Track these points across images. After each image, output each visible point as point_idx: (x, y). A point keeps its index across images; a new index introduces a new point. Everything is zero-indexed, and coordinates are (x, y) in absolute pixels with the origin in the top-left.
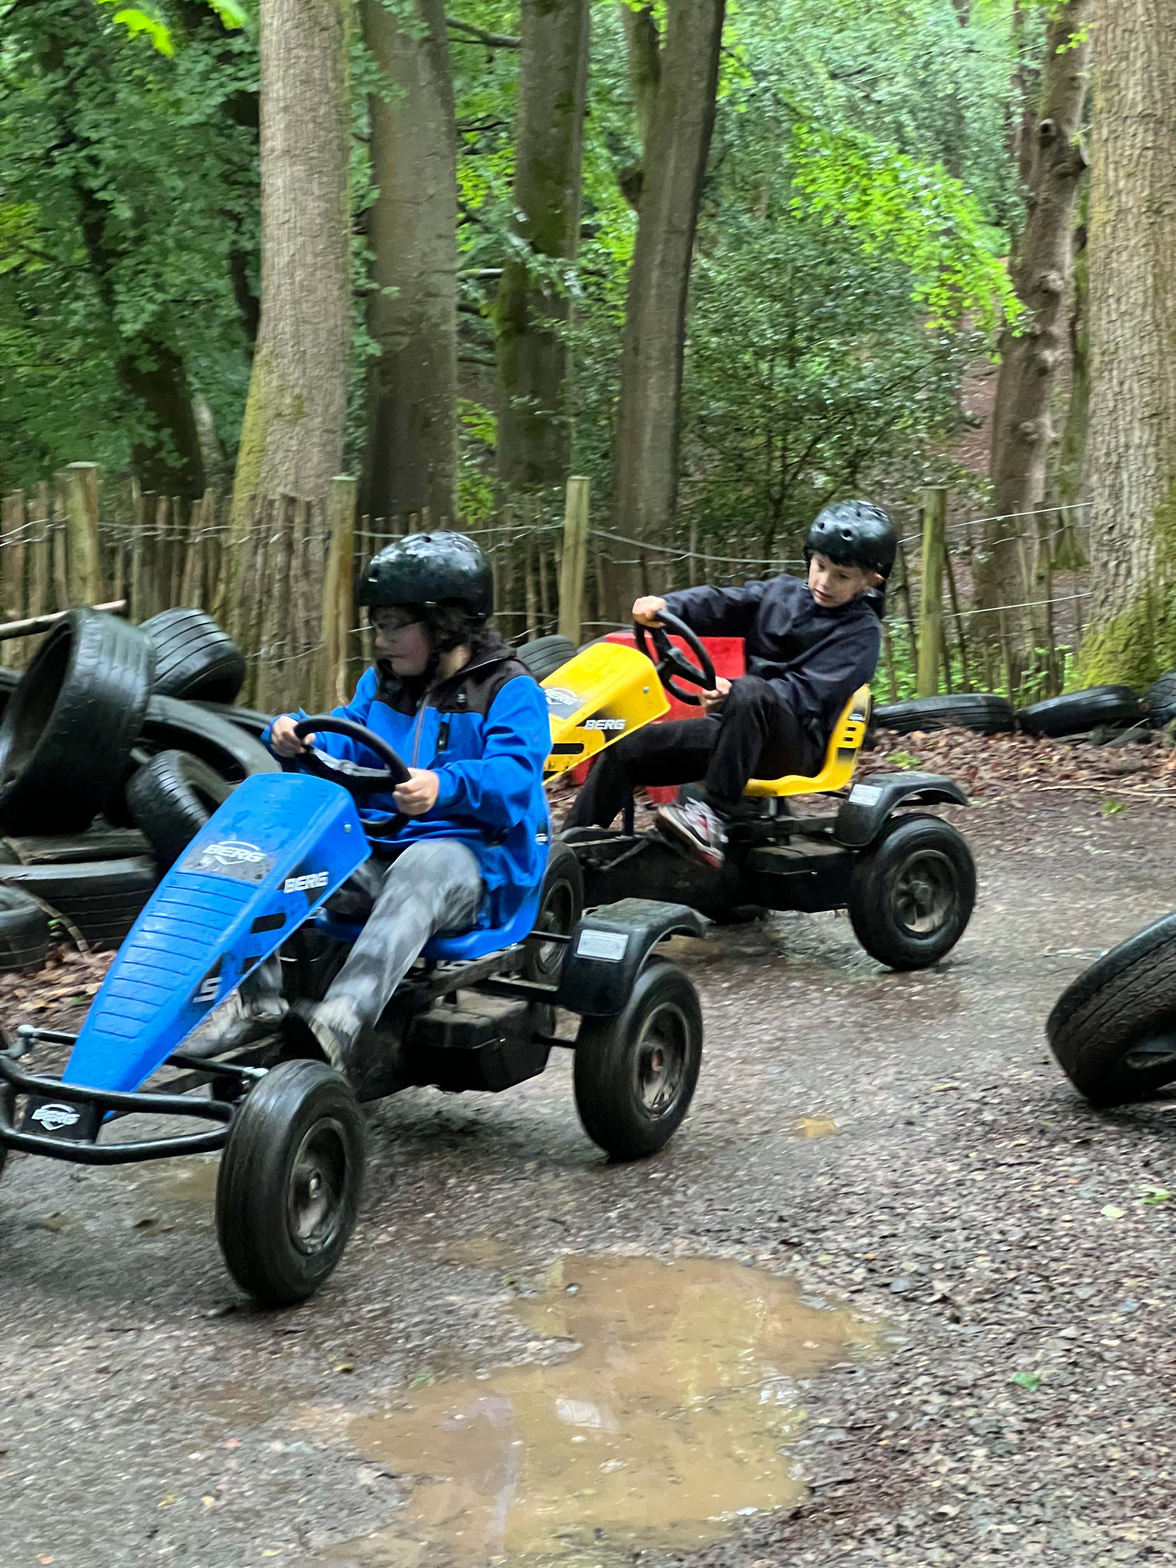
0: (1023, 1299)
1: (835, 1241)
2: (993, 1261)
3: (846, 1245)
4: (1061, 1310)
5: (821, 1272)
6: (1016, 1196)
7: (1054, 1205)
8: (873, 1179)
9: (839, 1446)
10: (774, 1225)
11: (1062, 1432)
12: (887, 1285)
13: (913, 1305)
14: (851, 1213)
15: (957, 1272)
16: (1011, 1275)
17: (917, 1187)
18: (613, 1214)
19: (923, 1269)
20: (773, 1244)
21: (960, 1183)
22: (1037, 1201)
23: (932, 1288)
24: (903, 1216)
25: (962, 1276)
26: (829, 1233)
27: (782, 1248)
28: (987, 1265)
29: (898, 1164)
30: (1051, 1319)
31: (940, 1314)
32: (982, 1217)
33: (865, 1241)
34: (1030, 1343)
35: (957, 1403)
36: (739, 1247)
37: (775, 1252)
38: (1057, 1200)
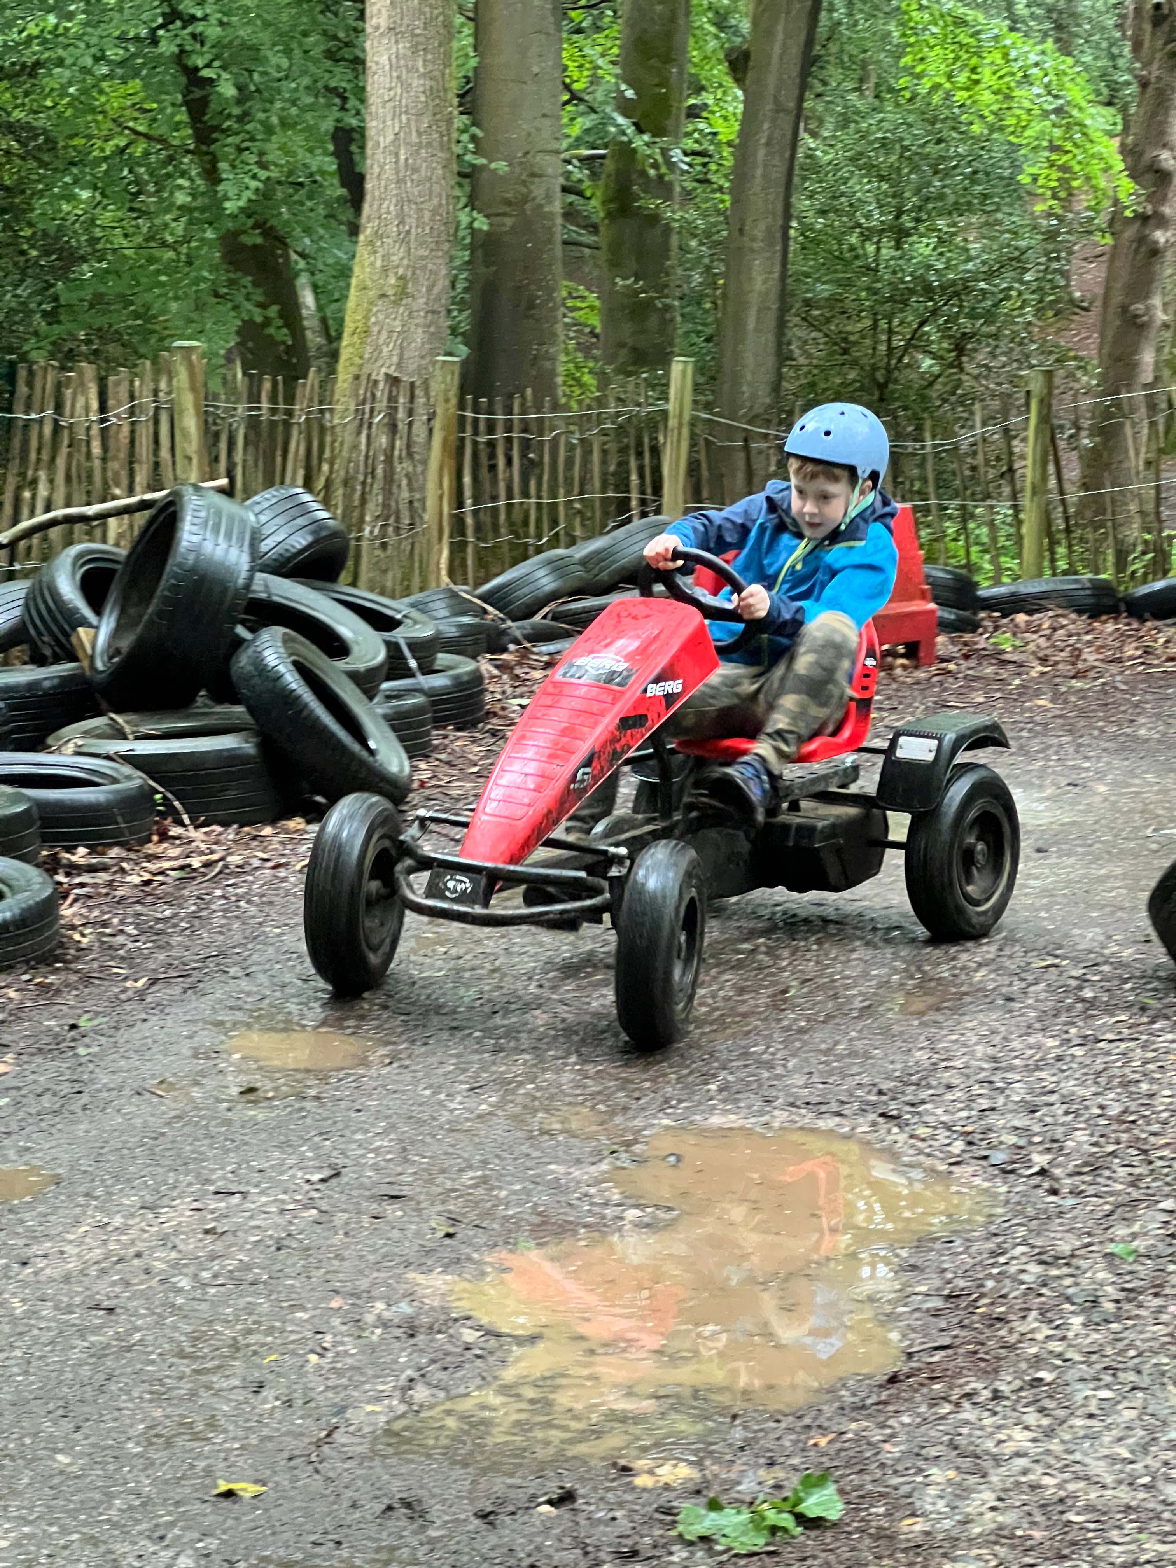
0: (1122, 1172)
1: (933, 1114)
2: (1092, 1135)
3: (944, 1118)
4: (1159, 1183)
5: (920, 1144)
6: (1116, 1072)
7: (1153, 1081)
8: (972, 1053)
9: (936, 1314)
10: (873, 1098)
11: (1158, 1301)
12: (985, 1158)
13: (1012, 1177)
14: (949, 1087)
15: (1056, 1145)
16: (1111, 1148)
17: (1017, 1062)
18: (713, 1087)
19: (1022, 1142)
20: (872, 1117)
21: (1059, 1058)
22: (1137, 1076)
23: (1030, 1160)
24: (1001, 1090)
25: (1061, 1149)
26: (928, 1106)
27: (881, 1120)
28: (1085, 1138)
29: (997, 1039)
30: (1150, 1191)
31: (1037, 1186)
32: (1082, 1092)
33: (964, 1114)
34: (1128, 1215)
35: (1055, 1272)
36: (837, 1119)
37: (874, 1124)
38: (1158, 1076)
